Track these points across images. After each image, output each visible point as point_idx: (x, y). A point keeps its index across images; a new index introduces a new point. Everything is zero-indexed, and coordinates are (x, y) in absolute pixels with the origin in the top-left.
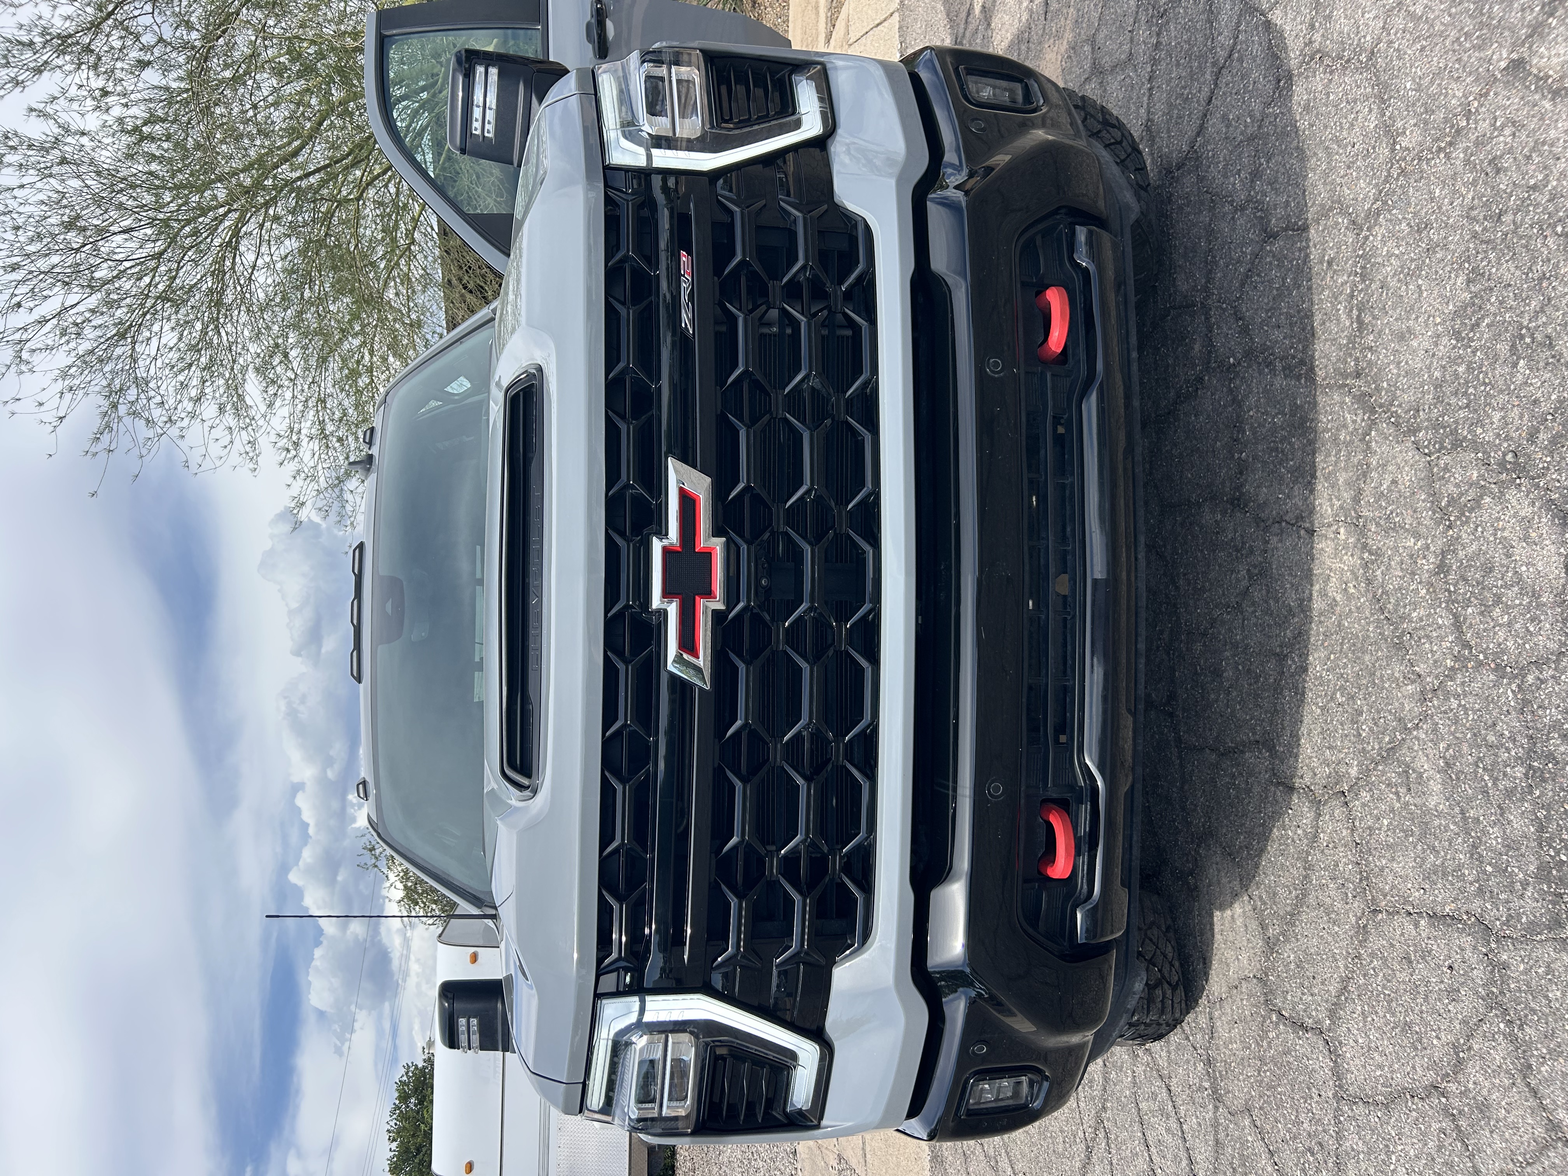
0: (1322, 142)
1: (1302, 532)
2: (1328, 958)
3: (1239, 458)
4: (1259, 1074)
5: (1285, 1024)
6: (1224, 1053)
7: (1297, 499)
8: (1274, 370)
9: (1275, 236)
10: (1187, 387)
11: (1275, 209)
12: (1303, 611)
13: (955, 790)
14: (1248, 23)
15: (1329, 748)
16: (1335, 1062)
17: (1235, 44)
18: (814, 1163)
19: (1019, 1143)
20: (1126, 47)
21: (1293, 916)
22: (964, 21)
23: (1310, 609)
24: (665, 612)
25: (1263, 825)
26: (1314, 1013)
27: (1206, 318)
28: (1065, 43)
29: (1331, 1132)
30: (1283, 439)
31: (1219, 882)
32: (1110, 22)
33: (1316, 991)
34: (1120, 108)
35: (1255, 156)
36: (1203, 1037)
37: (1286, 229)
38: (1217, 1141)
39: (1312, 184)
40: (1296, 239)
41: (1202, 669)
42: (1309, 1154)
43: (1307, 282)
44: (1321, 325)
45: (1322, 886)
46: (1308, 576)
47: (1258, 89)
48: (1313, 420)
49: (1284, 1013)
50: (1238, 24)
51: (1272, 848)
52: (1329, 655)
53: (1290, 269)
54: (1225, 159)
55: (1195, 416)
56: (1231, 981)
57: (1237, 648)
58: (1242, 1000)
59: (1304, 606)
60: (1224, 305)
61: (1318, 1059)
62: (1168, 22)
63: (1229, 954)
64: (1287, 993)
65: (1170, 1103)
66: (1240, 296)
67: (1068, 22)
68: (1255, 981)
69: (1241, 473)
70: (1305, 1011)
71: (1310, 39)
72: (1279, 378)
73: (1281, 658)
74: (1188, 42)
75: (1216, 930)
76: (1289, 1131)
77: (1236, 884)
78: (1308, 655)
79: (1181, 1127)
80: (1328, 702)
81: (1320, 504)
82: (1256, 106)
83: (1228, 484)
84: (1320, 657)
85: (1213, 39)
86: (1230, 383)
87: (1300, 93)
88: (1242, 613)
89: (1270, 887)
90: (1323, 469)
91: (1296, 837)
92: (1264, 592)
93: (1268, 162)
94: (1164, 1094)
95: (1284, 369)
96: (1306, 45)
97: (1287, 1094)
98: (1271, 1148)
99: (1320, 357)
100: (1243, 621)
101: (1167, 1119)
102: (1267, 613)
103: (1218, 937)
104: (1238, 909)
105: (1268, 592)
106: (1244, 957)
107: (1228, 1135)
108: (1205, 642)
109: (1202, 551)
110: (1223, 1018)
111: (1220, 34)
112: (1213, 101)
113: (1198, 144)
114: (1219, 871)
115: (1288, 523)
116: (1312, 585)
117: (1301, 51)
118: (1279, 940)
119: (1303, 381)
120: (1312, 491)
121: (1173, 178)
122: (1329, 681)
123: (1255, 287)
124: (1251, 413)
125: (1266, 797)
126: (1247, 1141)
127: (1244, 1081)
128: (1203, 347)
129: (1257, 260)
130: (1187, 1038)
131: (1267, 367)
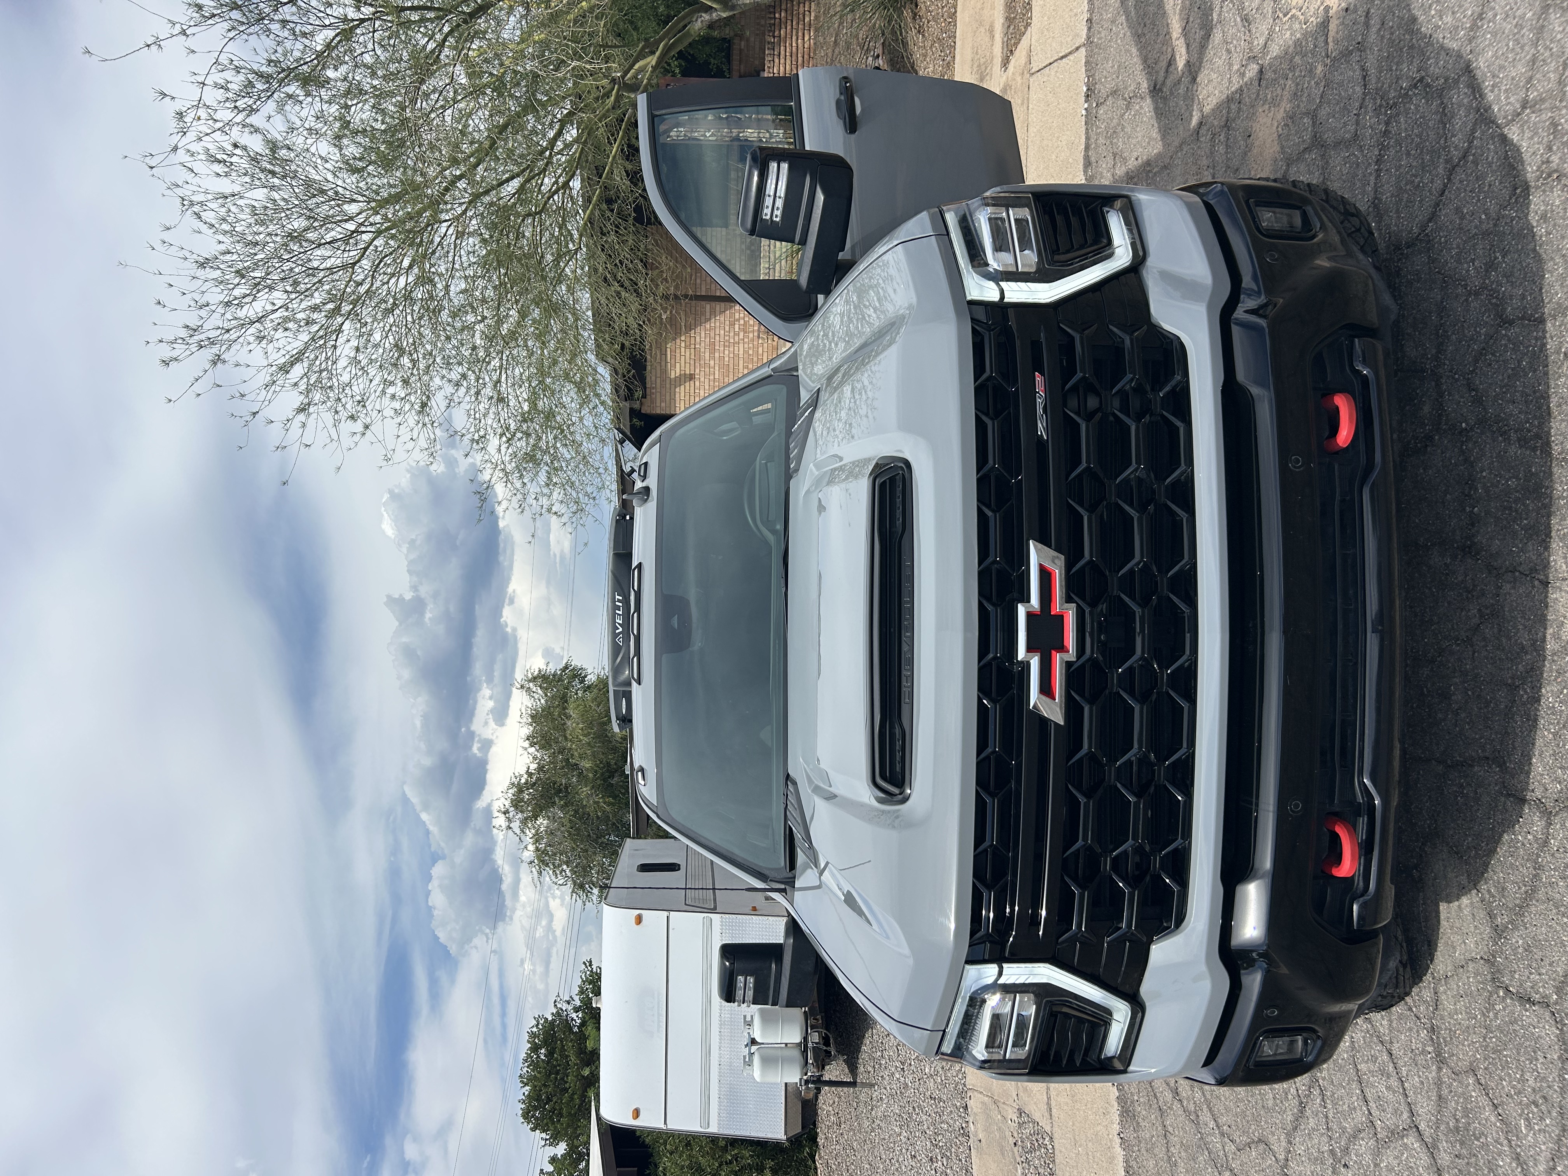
0: (1559, 250)
1: (1536, 583)
2: (1556, 944)
3: (1472, 512)
4: (1484, 1040)
5: (1512, 999)
6: (1449, 1022)
7: (1531, 554)
8: (1509, 439)
9: (1511, 323)
10: (1415, 442)
11: (1511, 300)
12: (1536, 650)
13: (1257, 805)
14: (1483, 133)
15: (1560, 768)
16: (1561, 1030)
17: (1469, 147)
18: (988, 1117)
19: (1223, 1099)
20: (1351, 128)
21: (1521, 909)
22: (1163, 70)
23: (1544, 649)
24: (1028, 664)
25: (1493, 829)
26: (1541, 990)
27: (1437, 385)
28: (1282, 110)
29: (1556, 1087)
30: (1517, 500)
31: (1445, 877)
32: (1334, 102)
33: (1544, 971)
34: (1345, 182)
35: (1490, 249)
36: (1427, 1008)
37: (1523, 318)
38: (1440, 1097)
39: (1549, 284)
40: (1533, 329)
41: (1429, 691)
42: (1533, 1106)
43: (1543, 367)
44: (1557, 407)
45: (1551, 884)
46: (1542, 621)
47: (1493, 192)
48: (1547, 487)
49: (1511, 989)
50: (1473, 131)
51: (1501, 850)
52: (1563, 690)
53: (1526, 354)
54: (1458, 247)
55: (1424, 469)
56: (1458, 961)
57: (1467, 675)
58: (1468, 978)
59: (1538, 647)
60: (1457, 376)
61: (1544, 1027)
62: (1398, 115)
63: (1456, 938)
64: (1515, 972)
65: (1391, 1065)
66: (1474, 370)
67: (1285, 93)
68: (1482, 962)
69: (1473, 525)
70: (1532, 988)
71: (1548, 158)
72: (1513, 447)
73: (1513, 688)
74: (1420, 136)
75: (1442, 917)
76: (1513, 1087)
77: (1463, 879)
78: (1541, 688)
79: (1403, 1085)
80: (1560, 729)
81: (1554, 560)
82: (1492, 206)
83: (1458, 532)
84: (1552, 691)
85: (1446, 139)
86: (1462, 445)
87: (1537, 203)
88: (1472, 646)
89: (1499, 883)
90: (1558, 530)
91: (1526, 842)
92: (1496, 630)
93: (1503, 257)
94: (1385, 1057)
95: (1519, 440)
96: (1543, 163)
97: (1513, 1056)
98: (1495, 1102)
99: (1556, 435)
100: (1473, 654)
101: (1388, 1078)
102: (1498, 649)
103: (1444, 923)
104: (1465, 901)
105: (1500, 630)
106: (1471, 942)
107: (1451, 1091)
108: (1432, 668)
109: (1430, 589)
110: (1449, 993)
111: (1454, 136)
112: (1447, 192)
113: (1429, 229)
114: (1445, 867)
115: (1521, 573)
116: (1545, 629)
117: (1539, 168)
118: (1507, 927)
119: (1538, 453)
120: (1547, 548)
121: (1402, 254)
122: (1562, 711)
123: (1490, 365)
124: (1484, 474)
125: (1496, 806)
126: (1471, 1096)
127: (1469, 1046)
128: (1433, 409)
129: (1492, 341)
130: (1410, 1009)
131: (1501, 435)
